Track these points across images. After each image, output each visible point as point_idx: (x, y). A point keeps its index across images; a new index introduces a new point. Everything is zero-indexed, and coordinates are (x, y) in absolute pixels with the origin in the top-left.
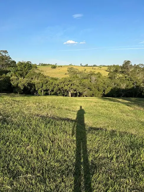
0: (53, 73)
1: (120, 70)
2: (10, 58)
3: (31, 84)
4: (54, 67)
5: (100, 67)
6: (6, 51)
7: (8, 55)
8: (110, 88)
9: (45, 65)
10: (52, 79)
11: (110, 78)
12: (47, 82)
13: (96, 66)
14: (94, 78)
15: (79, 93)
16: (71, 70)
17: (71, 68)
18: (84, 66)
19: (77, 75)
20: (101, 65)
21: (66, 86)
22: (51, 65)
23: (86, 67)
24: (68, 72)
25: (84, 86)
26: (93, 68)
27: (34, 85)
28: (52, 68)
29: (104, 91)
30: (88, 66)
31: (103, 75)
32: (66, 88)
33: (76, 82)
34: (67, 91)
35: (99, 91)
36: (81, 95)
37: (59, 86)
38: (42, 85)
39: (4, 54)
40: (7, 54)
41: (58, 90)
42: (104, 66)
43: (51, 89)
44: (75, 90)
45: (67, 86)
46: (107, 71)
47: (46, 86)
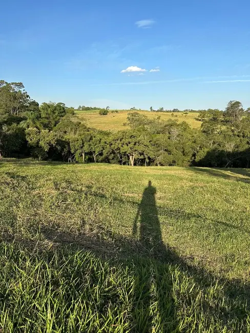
0: (101, 123)
1: (221, 118)
2: (28, 96)
3: (63, 141)
4: (104, 113)
5: (186, 112)
6: (21, 84)
7: (24, 90)
8: (206, 150)
9: (88, 109)
10: (101, 132)
11: (204, 132)
12: (91, 139)
13: (179, 111)
14: (175, 131)
15: (149, 158)
16: (135, 117)
17: (135, 113)
18: (157, 112)
19: (146, 126)
20: (187, 110)
21: (125, 146)
22: (99, 109)
23: (159, 113)
24: (129, 122)
25: (157, 145)
26: (173, 114)
27: (68, 144)
28: (100, 114)
29: (194, 155)
30: (164, 112)
31: (192, 127)
32: (125, 149)
33: (143, 138)
34: (127, 155)
35: (184, 155)
36: (151, 162)
37: (113, 146)
38: (83, 144)
39: (17, 89)
40: (22, 90)
41: (111, 153)
42: (192, 111)
43: (97, 151)
44: (141, 154)
45: (128, 145)
46: (197, 120)
47: (90, 145)
